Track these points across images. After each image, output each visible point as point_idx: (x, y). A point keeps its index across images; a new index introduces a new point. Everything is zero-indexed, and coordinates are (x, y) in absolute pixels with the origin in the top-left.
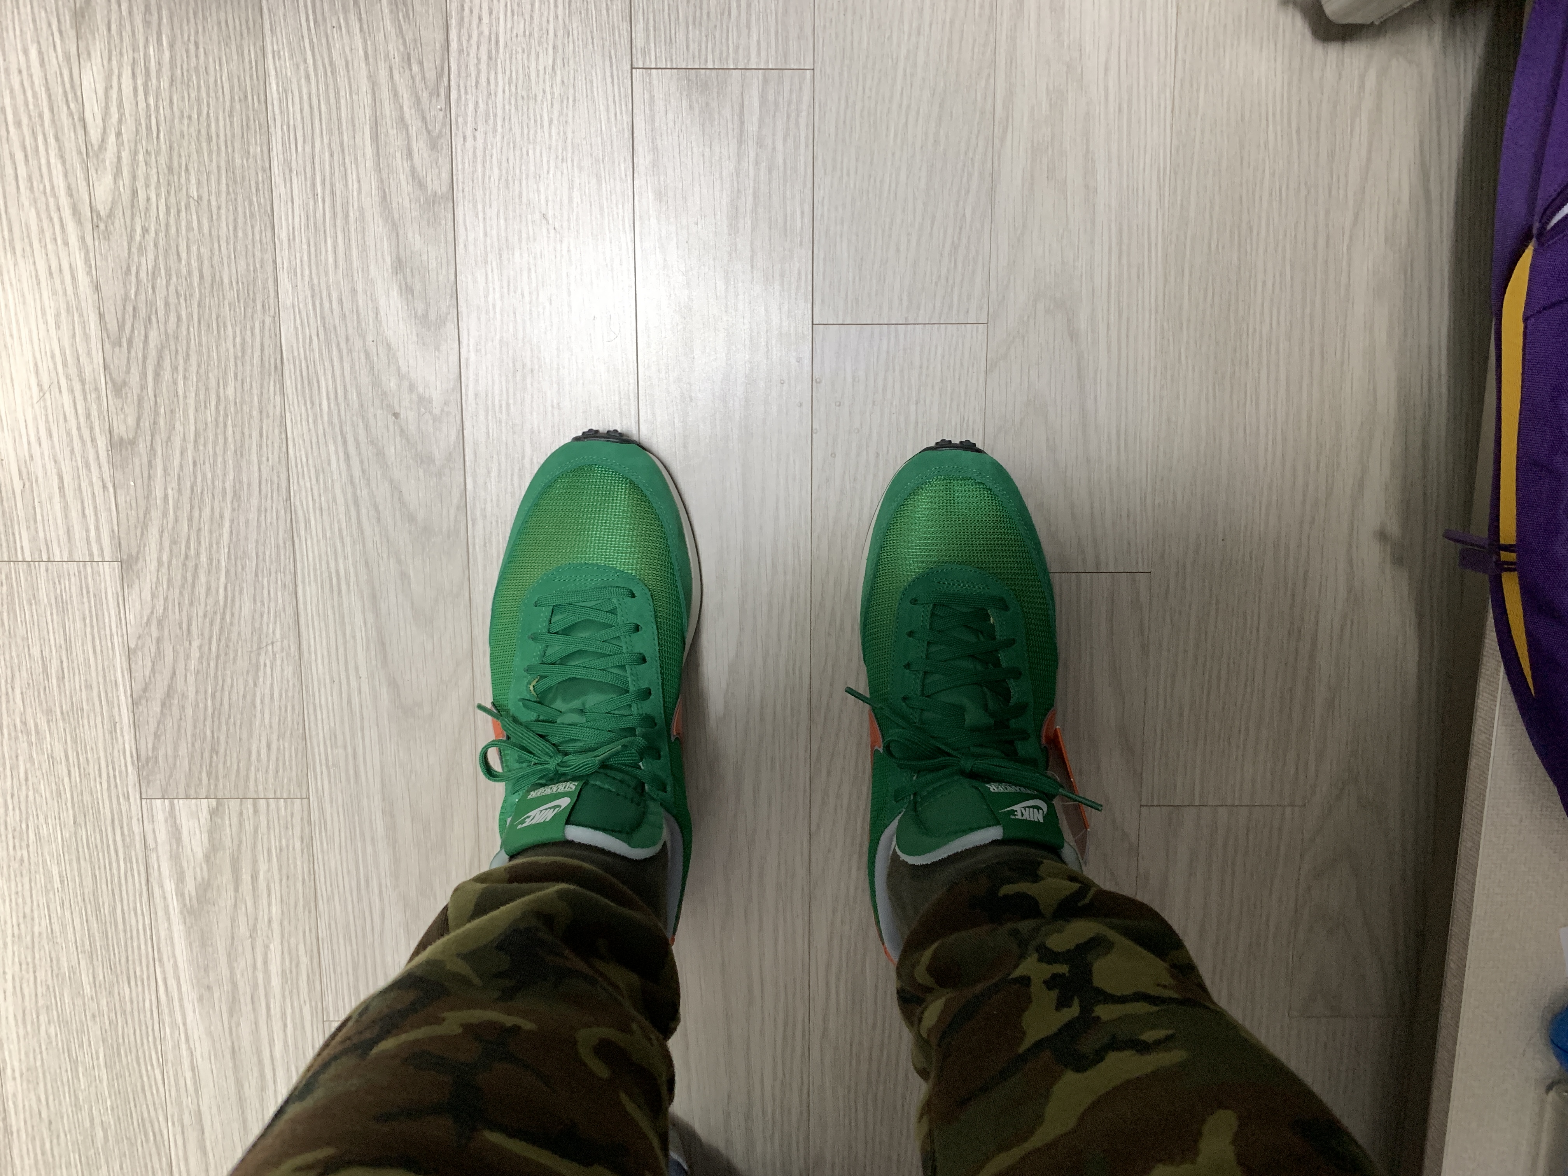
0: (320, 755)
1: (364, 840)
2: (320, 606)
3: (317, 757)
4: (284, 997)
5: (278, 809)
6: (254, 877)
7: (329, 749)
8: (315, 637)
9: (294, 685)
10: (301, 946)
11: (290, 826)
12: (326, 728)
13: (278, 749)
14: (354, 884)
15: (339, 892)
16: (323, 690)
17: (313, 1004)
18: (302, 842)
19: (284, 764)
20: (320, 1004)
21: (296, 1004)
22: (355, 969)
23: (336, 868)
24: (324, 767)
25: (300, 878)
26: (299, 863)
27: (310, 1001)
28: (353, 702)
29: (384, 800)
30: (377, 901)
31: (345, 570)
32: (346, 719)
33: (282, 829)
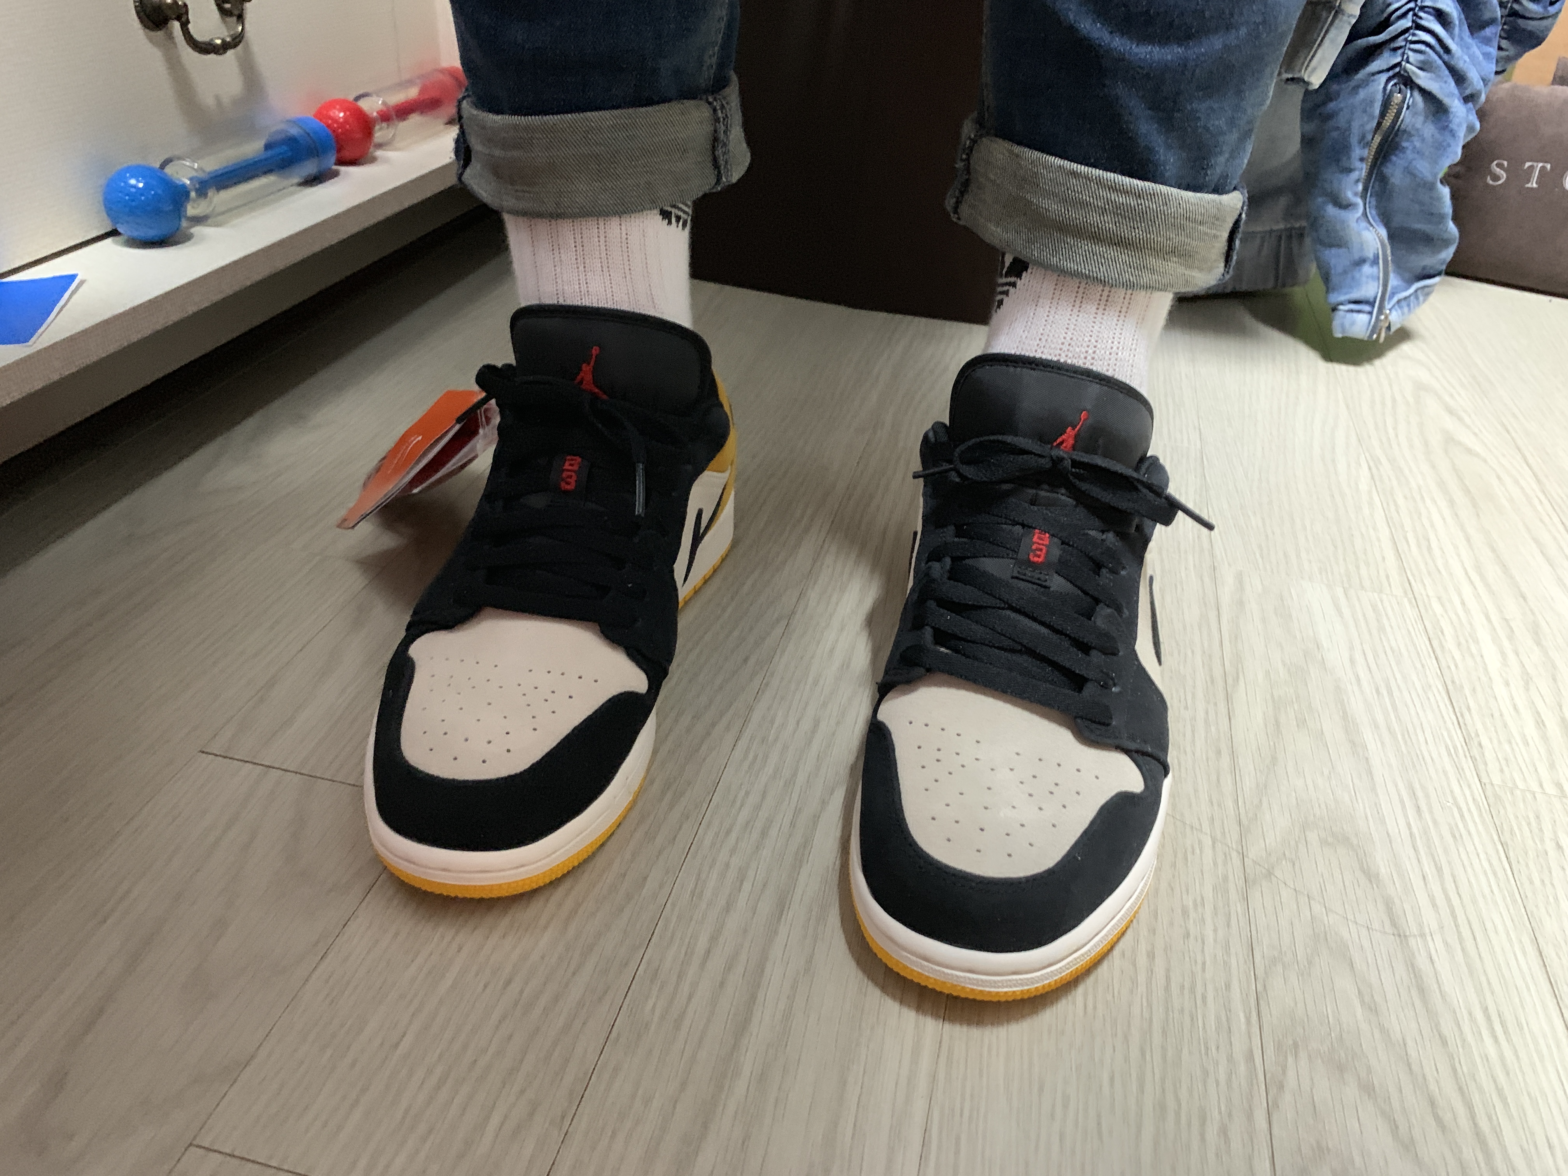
0: (1474, 822)
1: (1389, 729)
2: (1517, 1000)
3: (1477, 820)
4: (1471, 624)
5: (1525, 780)
6: (1540, 724)
7: (1461, 825)
8: (1516, 959)
9: (1537, 906)
10: (1457, 655)
11: (1503, 762)
12: (1470, 848)
13: (1542, 840)
14: (1396, 693)
15: (1416, 689)
16: (1487, 891)
17: (1430, 612)
18: (1480, 745)
19: (1529, 824)
20: (1422, 611)
21: (1454, 617)
22: (1381, 629)
23: (1424, 711)
24: (1465, 810)
25: (1473, 711)
26: (1479, 726)
27: (1435, 616)
28: (1433, 869)
29: (1367, 759)
30: (1362, 675)
31: (1482, 1040)
32: (1440, 851)
33: (1513, 759)
